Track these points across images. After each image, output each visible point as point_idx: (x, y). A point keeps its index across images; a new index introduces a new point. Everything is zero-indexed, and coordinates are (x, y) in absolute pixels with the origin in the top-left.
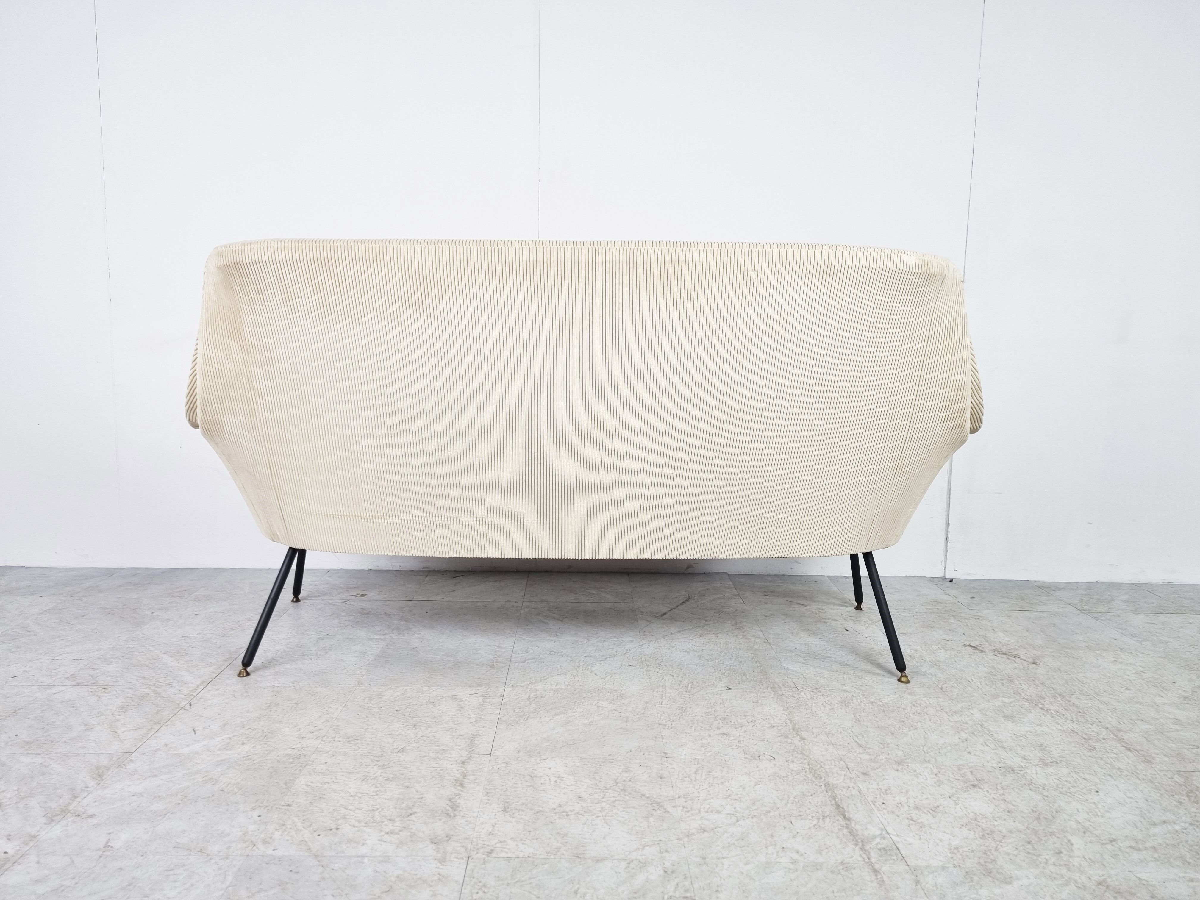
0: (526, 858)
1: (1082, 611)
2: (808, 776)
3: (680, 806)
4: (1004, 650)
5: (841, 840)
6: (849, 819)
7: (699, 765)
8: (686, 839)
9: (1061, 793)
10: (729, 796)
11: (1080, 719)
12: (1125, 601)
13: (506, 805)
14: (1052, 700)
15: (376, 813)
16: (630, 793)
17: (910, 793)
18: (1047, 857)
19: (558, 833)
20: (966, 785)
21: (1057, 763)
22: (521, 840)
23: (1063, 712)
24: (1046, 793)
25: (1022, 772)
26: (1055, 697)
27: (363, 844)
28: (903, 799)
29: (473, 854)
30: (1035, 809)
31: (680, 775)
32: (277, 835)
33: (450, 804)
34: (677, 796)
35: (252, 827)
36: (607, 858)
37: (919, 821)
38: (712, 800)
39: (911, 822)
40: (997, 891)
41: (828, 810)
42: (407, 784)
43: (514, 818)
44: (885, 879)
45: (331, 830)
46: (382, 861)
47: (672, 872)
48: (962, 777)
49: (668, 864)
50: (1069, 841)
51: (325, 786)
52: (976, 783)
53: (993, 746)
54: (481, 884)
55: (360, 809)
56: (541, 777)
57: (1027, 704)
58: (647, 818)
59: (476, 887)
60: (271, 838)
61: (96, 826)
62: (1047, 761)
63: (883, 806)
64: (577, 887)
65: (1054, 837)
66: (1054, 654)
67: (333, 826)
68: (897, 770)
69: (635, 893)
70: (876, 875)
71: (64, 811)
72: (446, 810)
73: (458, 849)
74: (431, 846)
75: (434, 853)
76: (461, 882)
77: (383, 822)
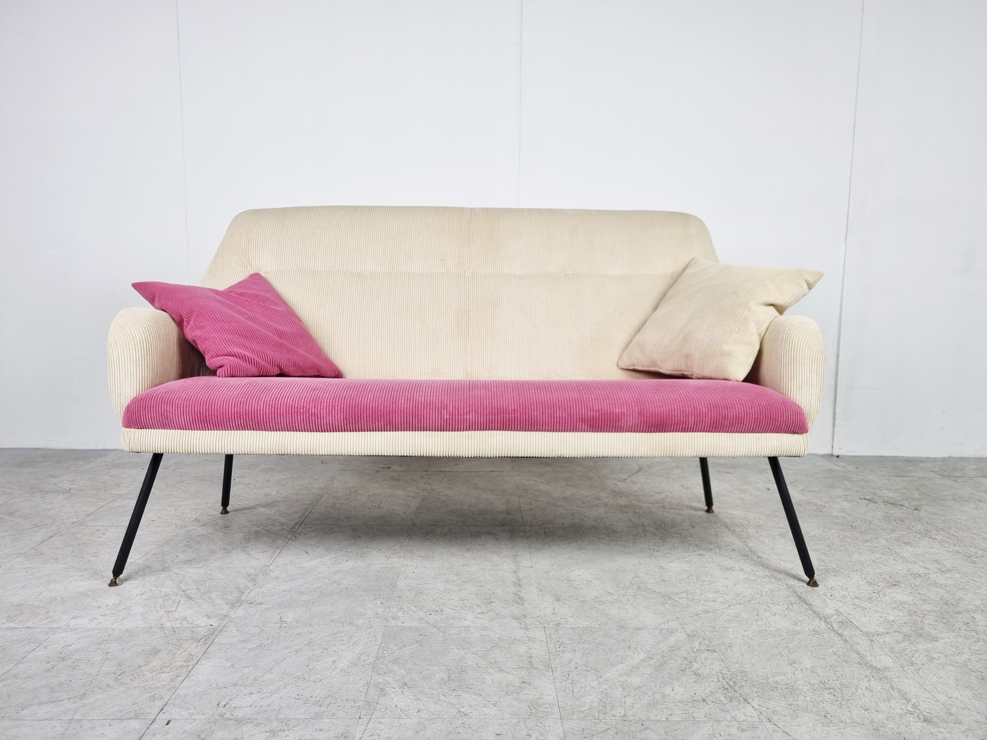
0: (585, 628)
1: (943, 476)
2: (772, 579)
3: (684, 598)
4: (892, 501)
5: (809, 617)
6: (810, 605)
7: (689, 574)
8: (696, 617)
9: (959, 589)
10: (718, 591)
11: (960, 544)
12: (974, 469)
13: (557, 597)
14: (936, 532)
15: (465, 602)
16: (645, 590)
17: (849, 589)
18: (959, 626)
19: (602, 614)
20: (889, 584)
21: (951, 571)
22: (577, 617)
23: (947, 540)
24: (948, 589)
25: (927, 577)
26: (938, 531)
27: (465, 620)
28: (846, 593)
29: (546, 625)
30: (943, 599)
31: (677, 579)
32: (400, 614)
33: (517, 596)
34: (680, 592)
35: (379, 610)
36: (643, 628)
37: (862, 606)
38: (706, 594)
39: (856, 606)
40: (929, 645)
41: (793, 600)
42: (479, 585)
43: (566, 604)
44: (848, 639)
45: (438, 611)
46: (483, 629)
47: (694, 636)
48: (885, 580)
49: (688, 631)
50: (973, 617)
51: (420, 586)
52: (895, 583)
53: (901, 561)
54: (559, 642)
55: (453, 599)
56: (575, 580)
57: (919, 535)
58: (663, 604)
59: (557, 644)
60: (397, 616)
61: (267, 609)
62: (943, 570)
63: (832, 597)
64: (629, 644)
65: (961, 614)
66: (929, 504)
68: (835, 576)
69: (672, 648)
70: (840, 637)
71: (239, 601)
72: (515, 600)
73: (534, 622)
74: (514, 621)
75: (519, 625)
76: (545, 641)
77: (473, 607)
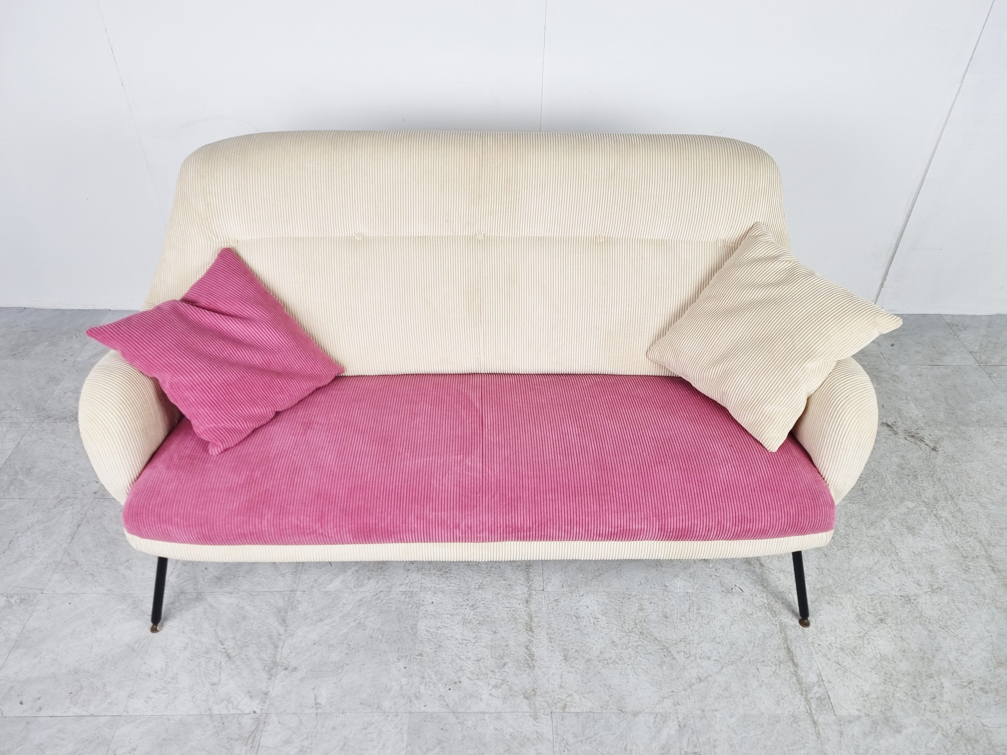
0: (588, 713)
1: (980, 362)
2: (767, 612)
3: (682, 652)
4: (913, 430)
5: (792, 690)
6: (796, 665)
8: (689, 690)
9: (941, 627)
10: (714, 638)
11: (962, 529)
13: (565, 652)
14: (944, 504)
15: (481, 663)
16: (647, 637)
17: (838, 631)
18: (926, 703)
19: (605, 685)
20: (876, 620)
21: (941, 589)
22: (582, 693)
23: (951, 520)
24: (930, 628)
25: (916, 602)
26: (946, 500)
27: (481, 699)
28: (833, 639)
29: (554, 709)
30: (921, 647)
31: (679, 613)
32: (422, 689)
33: (528, 653)
34: (679, 640)
35: (404, 681)
36: (640, 712)
37: (843, 664)
38: (703, 644)
39: (838, 666)
40: (892, 741)
41: (782, 654)
42: (494, 629)
43: (573, 667)
44: (821, 732)
45: (456, 683)
46: (497, 718)
47: (684, 726)
48: (874, 610)
49: (680, 719)
50: (942, 684)
51: (439, 631)
52: (883, 617)
53: (897, 569)
54: (564, 742)
55: (469, 659)
56: (583, 617)
57: (925, 511)
58: (661, 664)
59: (562, 744)
60: (419, 692)
61: (302, 680)
62: (934, 587)
63: (819, 648)
64: (625, 743)
65: (932, 680)
66: (951, 434)
67: (457, 680)
68: (829, 603)
69: (663, 749)
70: (815, 728)
71: (275, 663)
72: (527, 660)
73: (543, 704)
74: (525, 701)
75: (528, 709)
76: (552, 740)
77: (488, 674)
